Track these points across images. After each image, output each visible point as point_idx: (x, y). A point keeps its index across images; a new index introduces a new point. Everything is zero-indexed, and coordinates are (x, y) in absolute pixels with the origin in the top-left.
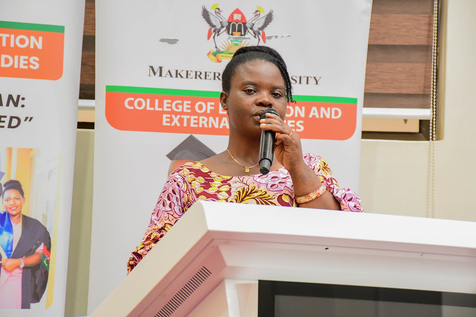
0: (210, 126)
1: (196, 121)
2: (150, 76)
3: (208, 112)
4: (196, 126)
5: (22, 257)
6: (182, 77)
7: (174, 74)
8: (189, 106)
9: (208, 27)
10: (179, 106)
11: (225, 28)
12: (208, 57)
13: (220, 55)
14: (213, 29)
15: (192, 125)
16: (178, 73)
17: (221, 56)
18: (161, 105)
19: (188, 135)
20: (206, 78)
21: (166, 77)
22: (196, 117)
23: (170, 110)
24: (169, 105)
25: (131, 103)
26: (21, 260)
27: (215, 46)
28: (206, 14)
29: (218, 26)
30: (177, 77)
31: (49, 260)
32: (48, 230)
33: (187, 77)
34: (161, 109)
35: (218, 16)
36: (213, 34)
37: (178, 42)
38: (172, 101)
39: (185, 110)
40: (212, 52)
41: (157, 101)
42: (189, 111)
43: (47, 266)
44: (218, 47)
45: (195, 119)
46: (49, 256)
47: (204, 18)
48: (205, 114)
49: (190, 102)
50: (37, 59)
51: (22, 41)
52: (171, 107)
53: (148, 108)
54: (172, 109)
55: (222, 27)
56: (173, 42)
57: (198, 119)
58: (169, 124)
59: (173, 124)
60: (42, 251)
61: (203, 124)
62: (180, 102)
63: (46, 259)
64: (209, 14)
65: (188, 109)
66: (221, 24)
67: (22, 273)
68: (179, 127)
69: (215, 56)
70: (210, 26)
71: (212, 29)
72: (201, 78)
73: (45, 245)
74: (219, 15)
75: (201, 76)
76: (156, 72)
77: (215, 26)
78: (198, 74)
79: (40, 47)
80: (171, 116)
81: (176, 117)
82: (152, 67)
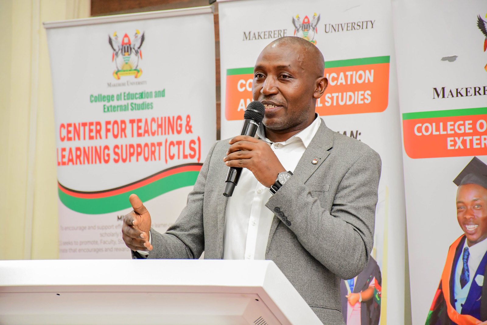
1: (478, 142)
2: (434, 98)
4: (479, 146)
5: (360, 292)
6: (462, 96)
7: (455, 94)
8: (471, 126)
9: (484, 37)
10: (461, 127)
12: (486, 69)
15: (475, 146)
16: (458, 92)
18: (445, 129)
19: (470, 158)
20: (485, 94)
21: (448, 97)
22: (478, 137)
23: (453, 132)
24: (452, 127)
25: (420, 129)
26: (360, 294)
28: (481, 24)
30: (457, 96)
31: (381, 294)
32: (378, 264)
33: (467, 95)
34: (445, 133)
37: (457, 58)
38: (454, 123)
39: (467, 131)
41: (441, 124)
42: (471, 131)
43: (378, 301)
45: (477, 139)
46: (380, 290)
47: (480, 28)
49: (471, 122)
50: (369, 92)
51: (360, 77)
52: (454, 130)
53: (435, 133)
54: (455, 132)
56: (452, 59)
57: (480, 139)
58: (453, 148)
59: (457, 147)
60: (374, 285)
61: (485, 144)
62: (462, 122)
63: (377, 294)
64: (483, 23)
65: (469, 129)
67: (361, 307)
68: (462, 149)
70: (486, 36)
72: (480, 94)
73: (376, 279)
75: (480, 92)
76: (439, 94)
78: (477, 89)
79: (372, 80)
80: (454, 139)
81: (459, 139)
82: (435, 89)
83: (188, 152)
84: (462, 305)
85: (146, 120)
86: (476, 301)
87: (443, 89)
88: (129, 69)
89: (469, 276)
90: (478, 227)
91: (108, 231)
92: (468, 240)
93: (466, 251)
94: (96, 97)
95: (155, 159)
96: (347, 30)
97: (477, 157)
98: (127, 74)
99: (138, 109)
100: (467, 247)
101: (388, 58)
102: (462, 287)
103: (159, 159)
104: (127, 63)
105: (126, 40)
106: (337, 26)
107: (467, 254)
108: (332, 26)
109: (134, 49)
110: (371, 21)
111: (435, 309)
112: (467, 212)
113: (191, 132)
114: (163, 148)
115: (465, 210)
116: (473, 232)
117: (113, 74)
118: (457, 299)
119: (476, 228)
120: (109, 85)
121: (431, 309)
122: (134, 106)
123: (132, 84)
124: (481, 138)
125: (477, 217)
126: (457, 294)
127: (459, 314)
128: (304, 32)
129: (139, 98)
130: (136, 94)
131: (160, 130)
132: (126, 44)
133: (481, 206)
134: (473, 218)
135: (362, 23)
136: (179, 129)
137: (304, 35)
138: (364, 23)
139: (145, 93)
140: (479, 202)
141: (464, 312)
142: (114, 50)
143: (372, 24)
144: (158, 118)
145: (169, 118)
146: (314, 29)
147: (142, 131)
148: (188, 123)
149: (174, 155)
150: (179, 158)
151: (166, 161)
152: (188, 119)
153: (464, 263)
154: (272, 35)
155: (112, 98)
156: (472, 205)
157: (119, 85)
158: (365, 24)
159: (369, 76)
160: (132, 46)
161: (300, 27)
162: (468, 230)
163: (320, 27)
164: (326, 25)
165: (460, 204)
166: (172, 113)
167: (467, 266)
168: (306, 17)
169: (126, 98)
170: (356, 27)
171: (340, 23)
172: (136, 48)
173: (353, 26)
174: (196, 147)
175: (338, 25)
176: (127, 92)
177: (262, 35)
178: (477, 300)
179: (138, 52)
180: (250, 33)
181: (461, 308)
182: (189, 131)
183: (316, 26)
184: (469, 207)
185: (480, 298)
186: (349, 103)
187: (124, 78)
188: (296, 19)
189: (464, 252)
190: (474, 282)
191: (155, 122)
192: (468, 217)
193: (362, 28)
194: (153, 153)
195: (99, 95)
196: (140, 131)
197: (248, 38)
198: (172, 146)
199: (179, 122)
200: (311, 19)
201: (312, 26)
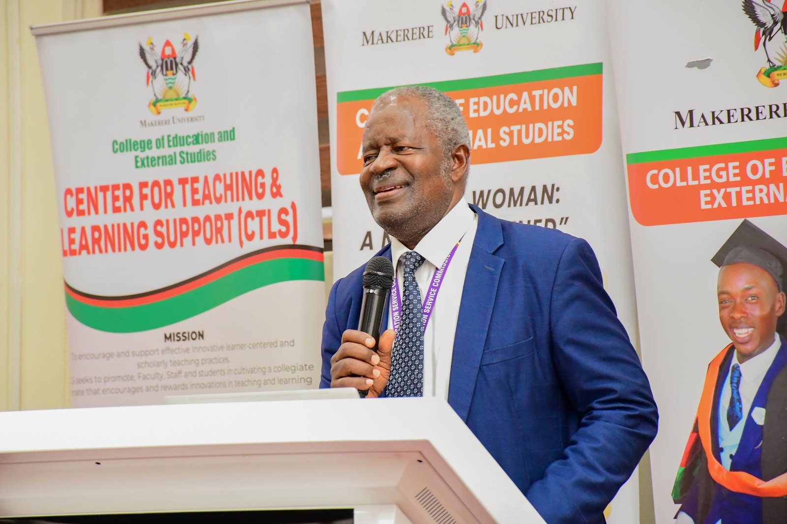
0: (772, 201)
1: (750, 195)
2: (676, 128)
3: (767, 176)
4: (751, 203)
6: (721, 122)
7: (709, 120)
8: (737, 171)
9: (754, 27)
10: (721, 173)
11: (779, 25)
12: (759, 80)
13: (776, 73)
14: (762, 30)
15: (745, 203)
16: (715, 117)
17: (778, 75)
18: (696, 177)
19: (739, 222)
20: (758, 118)
21: (698, 126)
22: (750, 188)
23: (708, 181)
24: (707, 174)
25: (655, 180)
27: (767, 60)
28: (748, 6)
29: (769, 24)
30: (714, 123)
33: (729, 121)
34: (696, 183)
35: (767, 6)
36: (763, 39)
37: (711, 63)
38: (710, 167)
39: (732, 179)
40: (763, 71)
41: (690, 169)
42: (738, 179)
44: (771, 60)
45: (748, 192)
48: (763, 181)
49: (737, 164)
50: (570, 122)
51: (556, 98)
52: (710, 177)
53: (679, 184)
54: (712, 181)
55: (775, 23)
56: (704, 64)
57: (753, 191)
58: (709, 206)
59: (716, 206)
61: (761, 199)
62: (723, 165)
65: (735, 175)
66: (773, 18)
68: (724, 208)
69: (769, 76)
70: (757, 26)
71: (759, 30)
72: (751, 119)
74: (768, 4)
75: (750, 115)
76: (684, 121)
77: (765, 24)
78: (746, 112)
79: (574, 103)
80: (711, 192)
81: (719, 192)
82: (678, 113)
83: (276, 227)
84: (731, 456)
85: (206, 178)
86: (753, 449)
87: (691, 112)
88: (175, 97)
89: (741, 409)
90: (753, 331)
91: (150, 359)
92: (739, 352)
93: (736, 371)
94: (122, 143)
95: (223, 241)
96: (532, 24)
97: (748, 219)
98: (171, 105)
99: (192, 162)
100: (737, 364)
101: (600, 65)
102: (731, 428)
103: (230, 241)
104: (171, 88)
105: (168, 51)
106: (515, 17)
107: (737, 374)
108: (507, 18)
109: (181, 64)
110: (570, 8)
111: (688, 465)
112: (734, 309)
113: (281, 196)
114: (234, 223)
115: (732, 305)
116: (747, 339)
117: (149, 105)
118: (723, 448)
119: (750, 333)
120: (143, 123)
121: (681, 465)
122: (185, 156)
123: (181, 120)
124: (754, 188)
125: (752, 315)
126: (722, 440)
127: (726, 470)
128: (461, 29)
129: (193, 144)
130: (188, 136)
131: (229, 193)
132: (169, 57)
133: (758, 298)
134: (745, 318)
135: (554, 11)
136: (260, 191)
137: (461, 33)
138: (558, 11)
139: (202, 135)
140: (754, 291)
141: (734, 467)
142: (149, 67)
143: (572, 13)
144: (225, 175)
145: (243, 173)
146: (477, 23)
147: (199, 196)
148: (275, 180)
149: (253, 233)
150: (261, 238)
151: (241, 243)
152: (275, 175)
153: (732, 389)
154: (410, 35)
155: (148, 144)
156: (743, 297)
157: (160, 123)
158: (560, 13)
159: (570, 96)
160: (178, 60)
161: (455, 21)
162: (738, 337)
163: (488, 20)
164: (496, 17)
165: (724, 296)
166: (249, 166)
167: (738, 393)
168: (464, 5)
169: (171, 143)
170: (546, 17)
171: (519, 12)
172: (185, 64)
173: (541, 17)
174: (289, 219)
175: (517, 15)
176: (173, 135)
177: (393, 36)
178: (756, 448)
179: (189, 69)
180: (373, 33)
181: (730, 461)
182: (277, 194)
183: (480, 18)
184: (738, 300)
185: (760, 444)
186: (538, 140)
187: (168, 112)
188: (447, 8)
189: (733, 371)
190: (750, 420)
191: (220, 181)
192: (737, 315)
193: (556, 20)
194: (219, 231)
195: (126, 141)
196: (197, 197)
197: (370, 42)
198: (249, 219)
199: (260, 180)
200: (472, 8)
201: (474, 19)
